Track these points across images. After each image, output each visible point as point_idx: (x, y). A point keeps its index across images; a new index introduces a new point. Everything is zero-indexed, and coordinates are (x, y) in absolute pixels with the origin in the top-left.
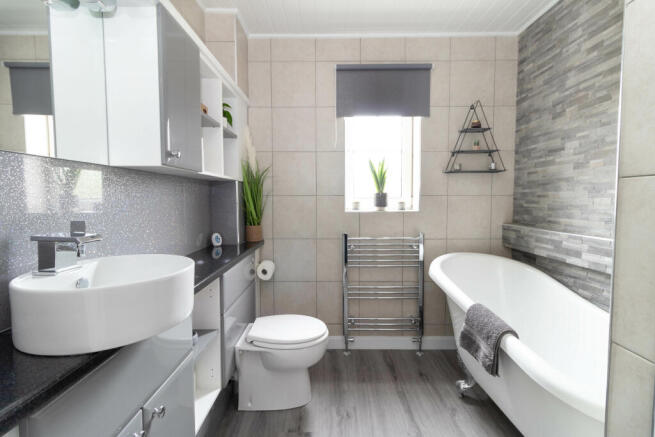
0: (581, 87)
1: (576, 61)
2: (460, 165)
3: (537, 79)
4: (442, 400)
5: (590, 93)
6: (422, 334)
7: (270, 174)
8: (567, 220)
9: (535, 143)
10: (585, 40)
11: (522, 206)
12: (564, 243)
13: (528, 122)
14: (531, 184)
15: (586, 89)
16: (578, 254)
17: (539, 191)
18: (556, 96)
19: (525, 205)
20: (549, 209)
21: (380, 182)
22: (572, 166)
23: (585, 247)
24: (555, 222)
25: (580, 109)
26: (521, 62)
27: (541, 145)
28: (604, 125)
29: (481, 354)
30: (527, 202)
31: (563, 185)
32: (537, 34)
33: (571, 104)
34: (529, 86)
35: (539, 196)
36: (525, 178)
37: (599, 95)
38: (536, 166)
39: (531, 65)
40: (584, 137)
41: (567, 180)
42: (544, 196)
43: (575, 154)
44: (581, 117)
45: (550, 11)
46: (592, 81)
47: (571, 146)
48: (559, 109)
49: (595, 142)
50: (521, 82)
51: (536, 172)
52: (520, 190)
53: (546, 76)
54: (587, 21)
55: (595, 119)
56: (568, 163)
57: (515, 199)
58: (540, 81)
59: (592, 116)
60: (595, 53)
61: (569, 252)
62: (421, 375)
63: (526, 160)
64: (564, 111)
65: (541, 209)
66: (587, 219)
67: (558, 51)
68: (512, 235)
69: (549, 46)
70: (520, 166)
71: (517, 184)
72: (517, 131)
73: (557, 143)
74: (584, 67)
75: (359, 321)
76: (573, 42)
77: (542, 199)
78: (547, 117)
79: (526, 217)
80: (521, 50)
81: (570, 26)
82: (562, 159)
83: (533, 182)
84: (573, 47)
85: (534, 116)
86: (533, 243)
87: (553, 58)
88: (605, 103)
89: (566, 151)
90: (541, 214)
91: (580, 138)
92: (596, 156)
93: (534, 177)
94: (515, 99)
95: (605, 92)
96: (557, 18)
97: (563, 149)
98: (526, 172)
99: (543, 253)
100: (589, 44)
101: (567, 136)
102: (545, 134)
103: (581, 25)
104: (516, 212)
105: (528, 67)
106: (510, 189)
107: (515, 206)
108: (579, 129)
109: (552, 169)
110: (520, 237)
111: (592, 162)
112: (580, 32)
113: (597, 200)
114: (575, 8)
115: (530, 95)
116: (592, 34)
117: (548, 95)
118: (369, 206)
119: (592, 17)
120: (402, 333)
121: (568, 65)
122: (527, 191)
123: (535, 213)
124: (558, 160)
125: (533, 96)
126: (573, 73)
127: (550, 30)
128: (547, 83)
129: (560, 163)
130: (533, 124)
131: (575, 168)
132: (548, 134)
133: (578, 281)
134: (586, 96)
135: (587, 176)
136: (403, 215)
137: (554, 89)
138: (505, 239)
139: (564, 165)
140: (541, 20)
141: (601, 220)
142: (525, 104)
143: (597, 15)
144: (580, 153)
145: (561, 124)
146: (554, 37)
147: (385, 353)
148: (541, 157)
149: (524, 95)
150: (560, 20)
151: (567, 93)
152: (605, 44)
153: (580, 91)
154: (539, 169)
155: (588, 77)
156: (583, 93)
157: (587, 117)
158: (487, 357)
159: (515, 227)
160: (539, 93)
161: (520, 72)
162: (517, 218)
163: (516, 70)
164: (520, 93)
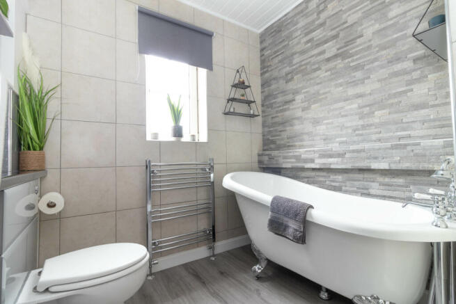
0: (303, 63)
1: (298, 48)
2: (234, 109)
3: (274, 60)
4: (246, 287)
5: (308, 67)
6: (214, 241)
7: (58, 95)
8: (300, 143)
9: (275, 98)
10: (303, 37)
11: (268, 139)
12: (302, 156)
13: (270, 86)
14: (274, 124)
15: (305, 64)
16: (312, 161)
17: (280, 128)
18: (288, 69)
19: (271, 139)
20: (288, 138)
21: (177, 115)
22: (301, 109)
23: (317, 155)
24: (292, 146)
25: (303, 76)
26: (262, 50)
27: (280, 99)
28: (318, 84)
29: (291, 231)
30: (272, 137)
31: (296, 122)
32: (272, 33)
33: (297, 74)
34: (269, 64)
35: (280, 131)
36: (270, 121)
37: (314, 67)
38: (277, 112)
39: (270, 51)
40: (306, 92)
41: (298, 118)
42: (283, 131)
43: (302, 102)
44: (304, 80)
45: (280, 20)
46: (310, 59)
47: (299, 98)
48: (289, 76)
49: (314, 94)
50: (263, 62)
51: (278, 117)
52: (266, 129)
53: (280, 58)
54: (303, 26)
55: (312, 81)
56: (298, 108)
57: (264, 136)
58: (276, 60)
59: (311, 79)
60: (309, 44)
61: (306, 161)
62: (222, 273)
63: (270, 109)
64: (293, 78)
65: (282, 139)
66: (313, 140)
67: (287, 42)
68: (266, 158)
69: (281, 40)
70: (266, 114)
71: (264, 126)
72: (262, 92)
73: (290, 97)
74: (303, 52)
75: (161, 242)
76: (296, 37)
77: (283, 133)
78: (282, 82)
79: (272, 146)
80: (261, 42)
81: (293, 29)
82: (294, 107)
83: (275, 123)
84: (295, 41)
85: (273, 82)
86: (281, 160)
87: (284, 47)
88: (318, 72)
89: (297, 101)
90: (282, 142)
91: (304, 93)
92: (315, 102)
93: (276, 120)
94: (260, 72)
95: (317, 66)
96: (285, 24)
97: (294, 100)
98: (270, 117)
99: (289, 166)
100: (305, 40)
101: (296, 92)
102: (282, 92)
103: (300, 29)
104: (264, 144)
105: (267, 53)
106: (260, 130)
107: (264, 140)
108: (303, 88)
109: (287, 113)
110: (271, 158)
111: (313, 106)
112: (299, 32)
113: (318, 128)
114: (295, 19)
115: (270, 69)
116: (307, 34)
117: (282, 69)
118: (167, 136)
119: (306, 25)
120: (197, 245)
121: (293, 51)
122: (271, 129)
123: (278, 142)
124: (291, 107)
125: (271, 70)
126: (297, 55)
127: (280, 31)
128: (280, 62)
129: (293, 109)
130: (273, 87)
131: (303, 111)
132: (284, 92)
133: (310, 179)
134: (306, 68)
135: (310, 114)
136: (195, 145)
137: (286, 65)
138: (260, 162)
139: (296, 110)
140: (275, 25)
141: (321, 139)
142: (267, 75)
143: (309, 23)
144: (305, 101)
145: (291, 86)
146: (283, 35)
147: (186, 266)
148: (280, 107)
149: (265, 70)
150: (286, 26)
151: (294, 67)
152: (315, 39)
153: (302, 66)
154: (279, 114)
155: (305, 58)
156: (304, 67)
157: (308, 80)
158: (296, 230)
159: (267, 152)
160: (276, 68)
161: (262, 56)
162: (265, 148)
163: (259, 54)
164: (262, 68)
